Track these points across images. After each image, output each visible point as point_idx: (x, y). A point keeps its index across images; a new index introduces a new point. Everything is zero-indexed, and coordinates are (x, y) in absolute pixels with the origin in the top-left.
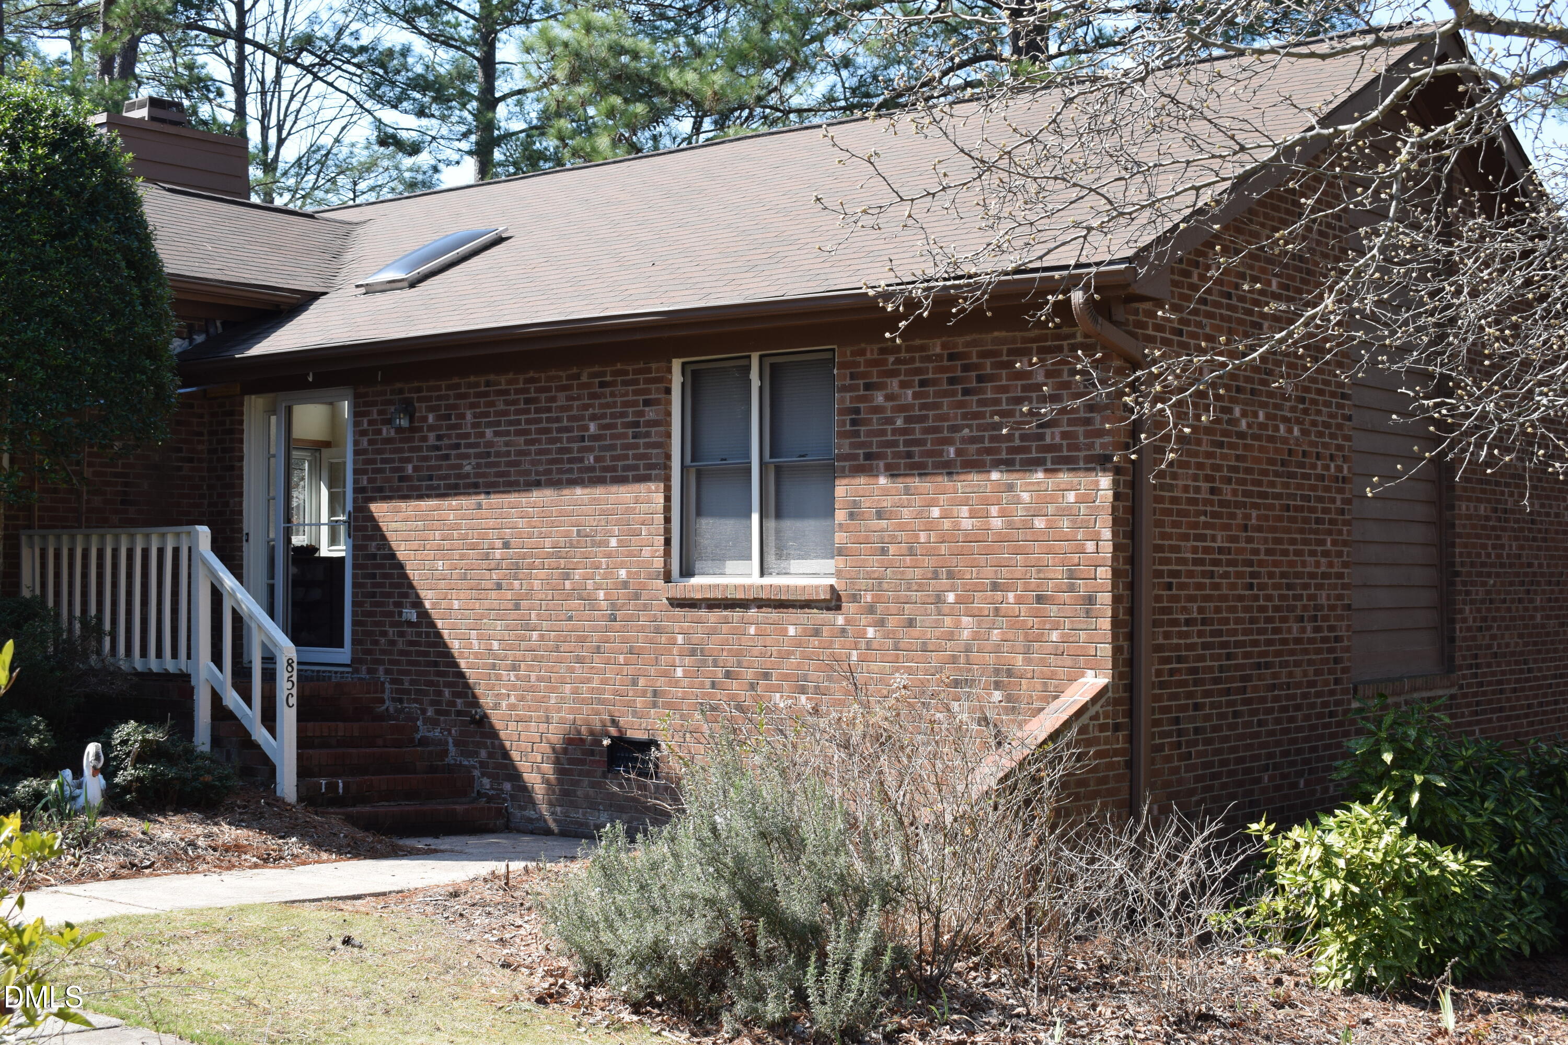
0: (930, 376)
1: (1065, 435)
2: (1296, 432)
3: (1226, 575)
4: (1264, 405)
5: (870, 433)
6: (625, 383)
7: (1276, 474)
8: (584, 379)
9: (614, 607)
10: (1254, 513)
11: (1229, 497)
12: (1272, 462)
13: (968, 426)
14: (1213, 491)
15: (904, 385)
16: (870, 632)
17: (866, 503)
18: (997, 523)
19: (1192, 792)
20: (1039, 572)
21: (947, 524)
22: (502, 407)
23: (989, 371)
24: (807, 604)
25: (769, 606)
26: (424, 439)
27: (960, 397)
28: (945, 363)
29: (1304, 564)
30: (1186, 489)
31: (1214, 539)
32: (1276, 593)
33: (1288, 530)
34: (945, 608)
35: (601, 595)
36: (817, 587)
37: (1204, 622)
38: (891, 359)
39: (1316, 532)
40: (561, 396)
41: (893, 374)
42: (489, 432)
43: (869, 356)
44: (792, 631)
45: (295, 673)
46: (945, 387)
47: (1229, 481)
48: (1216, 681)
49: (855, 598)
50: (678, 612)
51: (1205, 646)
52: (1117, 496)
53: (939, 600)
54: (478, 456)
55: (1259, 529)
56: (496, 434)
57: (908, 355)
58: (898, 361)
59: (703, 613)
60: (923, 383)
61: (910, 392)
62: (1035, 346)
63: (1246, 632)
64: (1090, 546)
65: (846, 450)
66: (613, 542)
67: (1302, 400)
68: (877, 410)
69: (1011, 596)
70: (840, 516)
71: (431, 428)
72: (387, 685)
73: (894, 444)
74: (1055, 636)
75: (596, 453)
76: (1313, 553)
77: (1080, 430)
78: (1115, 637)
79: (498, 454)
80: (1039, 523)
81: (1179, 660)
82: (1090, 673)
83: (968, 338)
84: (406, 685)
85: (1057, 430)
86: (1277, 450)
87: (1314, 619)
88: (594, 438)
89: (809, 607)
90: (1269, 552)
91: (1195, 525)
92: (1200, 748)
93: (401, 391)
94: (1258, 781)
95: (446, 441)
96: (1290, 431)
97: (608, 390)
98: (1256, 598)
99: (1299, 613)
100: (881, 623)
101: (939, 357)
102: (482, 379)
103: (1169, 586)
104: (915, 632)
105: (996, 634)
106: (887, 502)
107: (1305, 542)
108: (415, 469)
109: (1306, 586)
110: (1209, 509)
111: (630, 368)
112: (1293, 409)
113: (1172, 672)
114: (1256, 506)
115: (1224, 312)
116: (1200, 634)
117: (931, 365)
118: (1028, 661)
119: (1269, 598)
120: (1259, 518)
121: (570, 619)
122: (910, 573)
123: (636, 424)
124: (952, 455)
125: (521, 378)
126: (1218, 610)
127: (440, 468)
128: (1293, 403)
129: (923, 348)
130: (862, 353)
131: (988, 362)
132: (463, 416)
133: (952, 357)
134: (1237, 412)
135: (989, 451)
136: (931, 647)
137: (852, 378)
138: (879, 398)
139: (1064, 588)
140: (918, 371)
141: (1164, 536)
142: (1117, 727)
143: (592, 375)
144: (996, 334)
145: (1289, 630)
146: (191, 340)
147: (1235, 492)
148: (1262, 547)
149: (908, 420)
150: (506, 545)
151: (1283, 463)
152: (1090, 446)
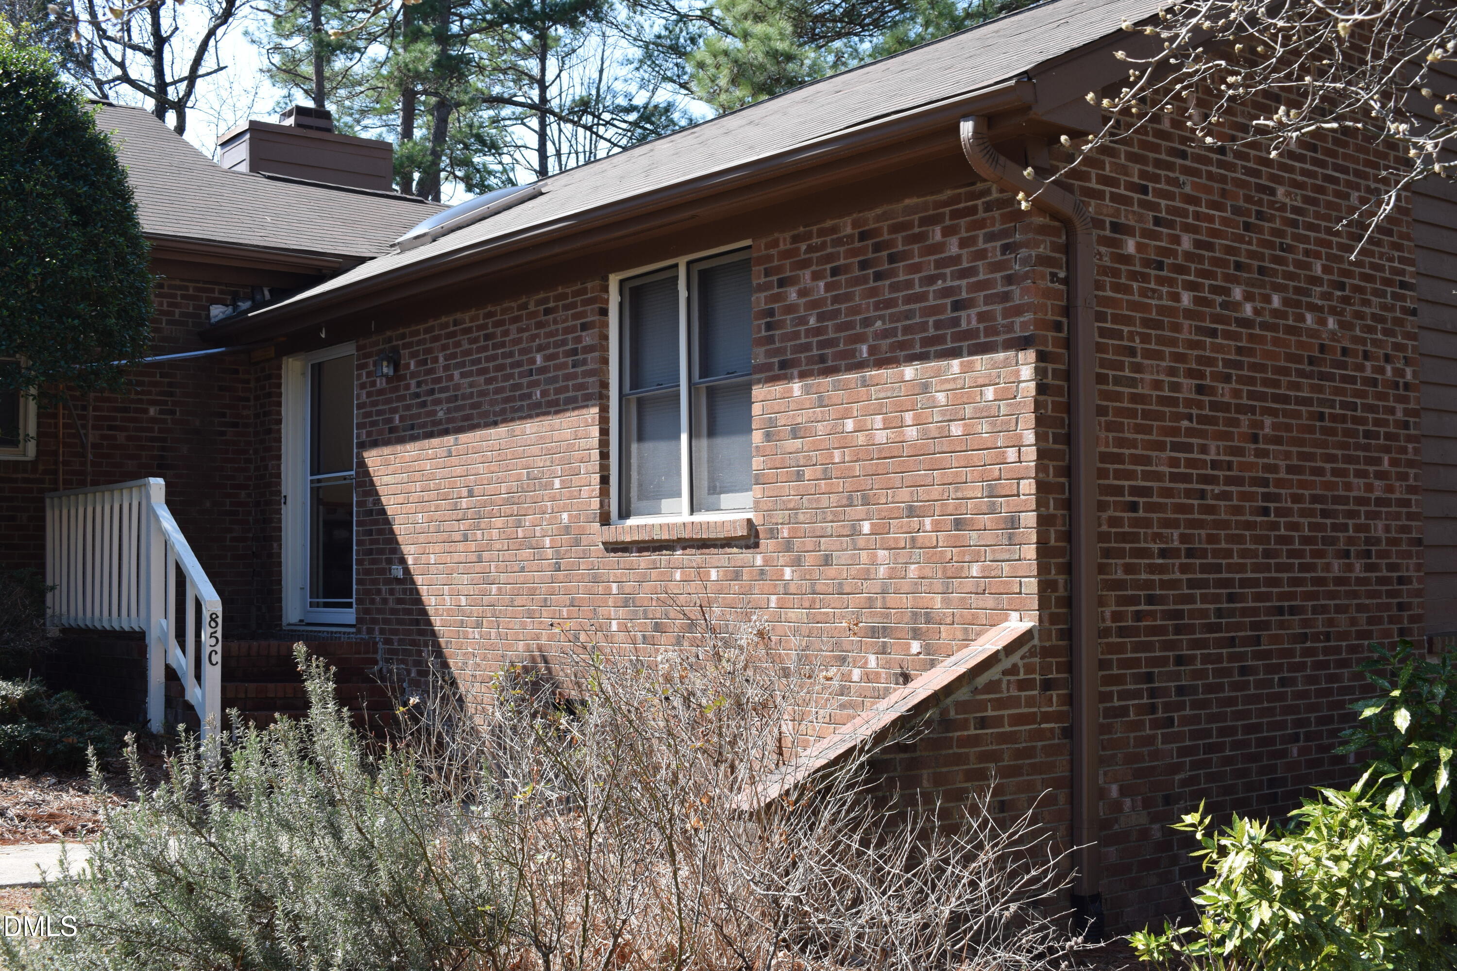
0: (842, 262)
1: (982, 317)
2: (1331, 323)
3: (1225, 496)
4: (1277, 288)
5: (785, 338)
6: (566, 308)
7: (1301, 373)
8: (532, 307)
9: (559, 556)
10: (1268, 421)
11: (1226, 399)
12: (1290, 357)
13: (881, 317)
14: (1200, 389)
15: (816, 276)
16: (788, 573)
17: (782, 420)
18: (911, 433)
19: (1176, 768)
20: (957, 490)
21: (861, 438)
22: (466, 346)
23: (900, 248)
24: (727, 543)
25: (692, 547)
26: (407, 387)
27: (872, 284)
28: (857, 245)
29: (1348, 487)
30: (1157, 385)
31: (1204, 449)
32: (1305, 521)
33: (1324, 444)
34: (861, 541)
35: (547, 541)
36: (735, 522)
37: (1190, 553)
38: (803, 247)
39: (1366, 448)
40: (513, 328)
41: (804, 264)
42: (456, 374)
43: (782, 247)
44: (714, 575)
45: (219, 629)
46: (857, 273)
47: (1227, 378)
48: (1211, 628)
49: (773, 534)
50: (613, 558)
51: (1192, 584)
52: (1041, 389)
53: (855, 532)
54: (449, 400)
55: (1278, 441)
56: (463, 375)
57: (819, 241)
58: (810, 249)
59: (633, 558)
60: (835, 272)
61: (822, 284)
62: (947, 210)
63: (1257, 568)
64: (1011, 454)
65: (761, 360)
66: (557, 483)
67: (1341, 286)
68: (790, 309)
69: (928, 521)
70: (757, 437)
71: (413, 375)
72: (380, 646)
73: (807, 347)
74: (975, 570)
75: (542, 387)
76: (1359, 474)
77: (998, 308)
78: (1043, 569)
79: (464, 397)
80: (956, 429)
81: (1150, 600)
82: (1015, 615)
83: (879, 211)
84: (396, 646)
85: (973, 312)
86: (1301, 345)
87: (1368, 554)
88: (542, 370)
89: (730, 546)
90: (1290, 469)
91: (1175, 432)
92: (1188, 712)
93: (390, 340)
94: (1284, 754)
95: (424, 388)
96: (1322, 322)
97: (551, 317)
98: (1275, 526)
99: (1342, 546)
100: (797, 563)
101: (851, 237)
102: (451, 319)
103: (1133, 507)
104: (831, 571)
105: (913, 570)
106: (801, 418)
107: (1348, 459)
108: (402, 419)
109: (1352, 514)
110: (1195, 411)
111: (569, 290)
112: (1326, 296)
113: (1139, 616)
114: (1273, 412)
115: (1214, 169)
116: (1184, 569)
117: (842, 249)
118: (947, 603)
119: (1295, 527)
120: (1274, 426)
121: (522, 570)
122: (824, 501)
123: (574, 352)
124: (865, 355)
125: (482, 312)
126: (1211, 539)
127: (419, 415)
128: (1325, 288)
129: (834, 230)
130: (775, 244)
131: (899, 237)
132: (435, 360)
133: (863, 236)
134: (1237, 293)
135: (902, 345)
136: (847, 589)
137: (767, 275)
138: (792, 295)
139: (984, 509)
140: (830, 258)
141: (1121, 443)
142: (1047, 685)
143: (539, 303)
144: (907, 201)
145: (1327, 567)
146: (235, 307)
147: (1236, 393)
148: (1282, 464)
149: (821, 317)
150: (471, 494)
151: (1312, 361)
152: (1010, 328)
